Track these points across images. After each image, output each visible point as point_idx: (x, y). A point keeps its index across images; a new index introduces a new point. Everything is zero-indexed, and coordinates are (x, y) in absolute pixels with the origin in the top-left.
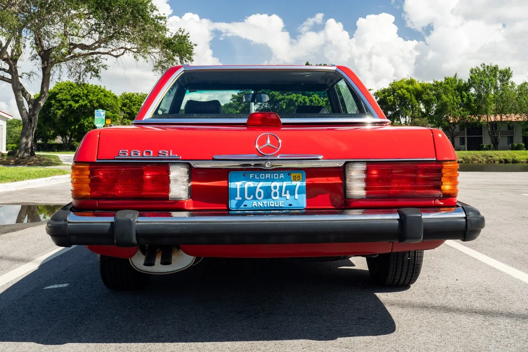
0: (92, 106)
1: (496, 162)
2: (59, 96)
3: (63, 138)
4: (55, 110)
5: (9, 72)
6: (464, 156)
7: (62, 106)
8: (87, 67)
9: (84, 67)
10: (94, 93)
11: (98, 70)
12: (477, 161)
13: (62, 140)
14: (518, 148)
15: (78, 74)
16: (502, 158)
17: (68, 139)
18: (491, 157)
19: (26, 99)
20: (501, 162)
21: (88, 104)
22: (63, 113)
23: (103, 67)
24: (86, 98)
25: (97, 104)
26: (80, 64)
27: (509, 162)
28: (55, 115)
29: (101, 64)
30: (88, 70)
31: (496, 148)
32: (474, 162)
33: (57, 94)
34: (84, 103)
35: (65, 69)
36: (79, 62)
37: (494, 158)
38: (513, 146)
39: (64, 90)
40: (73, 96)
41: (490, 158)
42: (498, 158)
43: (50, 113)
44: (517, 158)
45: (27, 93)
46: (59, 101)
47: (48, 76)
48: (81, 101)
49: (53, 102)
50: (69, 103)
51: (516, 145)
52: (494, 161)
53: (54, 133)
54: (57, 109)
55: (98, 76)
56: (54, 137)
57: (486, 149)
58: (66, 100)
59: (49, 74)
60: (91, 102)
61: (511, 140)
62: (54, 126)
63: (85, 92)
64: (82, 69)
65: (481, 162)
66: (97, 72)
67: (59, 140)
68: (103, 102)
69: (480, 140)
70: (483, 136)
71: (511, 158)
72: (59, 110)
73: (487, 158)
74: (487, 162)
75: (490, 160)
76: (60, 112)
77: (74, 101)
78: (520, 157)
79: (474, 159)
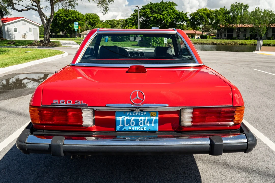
0: (73, 19)
1: (238, 45)
2: (60, 15)
3: (63, 32)
4: (59, 21)
5: (37, 6)
6: (225, 42)
7: (62, 19)
8: (69, 4)
9: (68, 4)
10: (74, 14)
11: (74, 5)
12: (230, 44)
13: (63, 33)
14: (248, 39)
15: (66, 7)
16: (241, 43)
17: (65, 33)
18: (236, 42)
19: (45, 18)
20: (240, 44)
21: (72, 18)
22: (62, 22)
23: (76, 4)
24: (71, 16)
25: (75, 18)
26: (67, 3)
27: (243, 45)
28: (59, 23)
29: (75, 3)
30: (70, 5)
31: (238, 39)
32: (229, 44)
33: (59, 14)
34: (70, 18)
35: (60, 5)
36: (66, 2)
37: (237, 43)
38: (245, 38)
39: (62, 12)
40: (66, 15)
41: (235, 43)
42: (239, 43)
43: (57, 22)
44: (247, 43)
45: (45, 16)
46: (60, 17)
47: (53, 8)
48: (69, 17)
49: (58, 17)
50: (64, 17)
51: (247, 37)
52: (237, 44)
53: (59, 30)
54: (59, 20)
55: (74, 8)
56: (59, 32)
57: (234, 39)
58: (63, 16)
59: (54, 8)
60: (73, 17)
61: (245, 35)
62: (59, 27)
63: (70, 13)
64: (68, 5)
65: (232, 44)
66: (74, 6)
67: (61, 33)
68: (78, 17)
69: (232, 35)
70: (234, 33)
71: (244, 43)
72: (60, 21)
73: (234, 43)
74: (234, 45)
75: (235, 44)
76: (61, 22)
77: (66, 17)
78: (248, 43)
79: (229, 43)
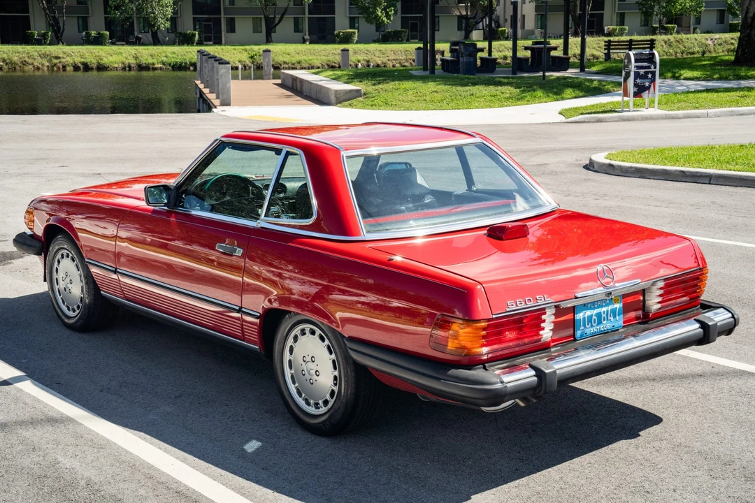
1: (68, 68)
6: (5, 56)
12: (31, 67)
14: (98, 41)
16: (78, 60)
18: (57, 58)
20: (76, 68)
27: (92, 69)
31: (58, 39)
32: (26, 68)
37: (64, 60)
38: (88, 35)
41: (55, 61)
42: (69, 60)
44: (106, 61)
51: (93, 33)
52: (64, 67)
57: (39, 42)
61: (84, 24)
65: (38, 69)
69: (26, 23)
70: (30, 15)
71: (94, 61)
73: (50, 61)
74: (52, 67)
75: (55, 64)
78: (111, 59)
79: (24, 63)
